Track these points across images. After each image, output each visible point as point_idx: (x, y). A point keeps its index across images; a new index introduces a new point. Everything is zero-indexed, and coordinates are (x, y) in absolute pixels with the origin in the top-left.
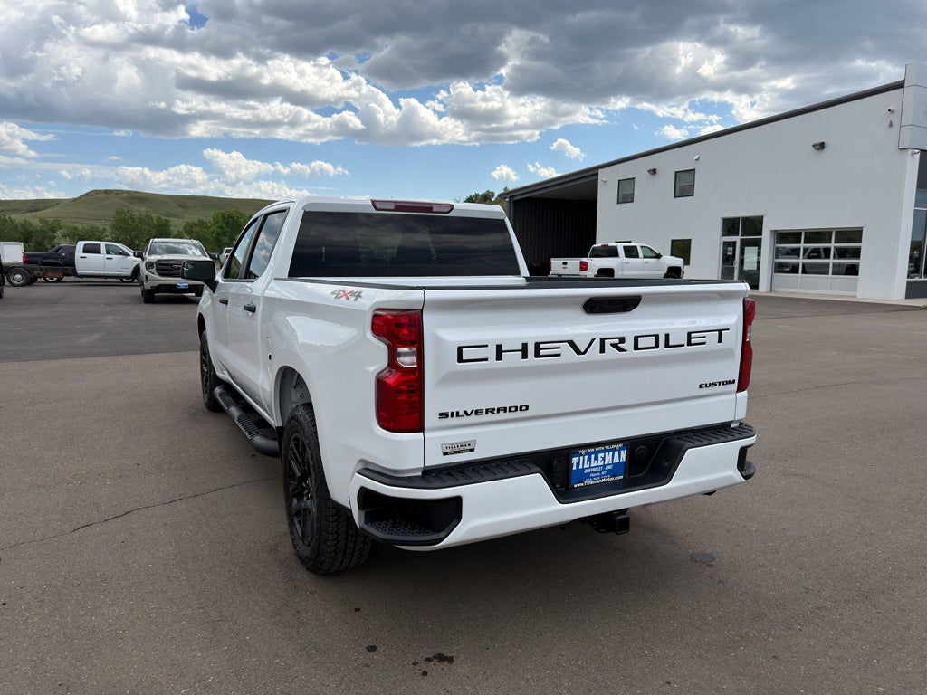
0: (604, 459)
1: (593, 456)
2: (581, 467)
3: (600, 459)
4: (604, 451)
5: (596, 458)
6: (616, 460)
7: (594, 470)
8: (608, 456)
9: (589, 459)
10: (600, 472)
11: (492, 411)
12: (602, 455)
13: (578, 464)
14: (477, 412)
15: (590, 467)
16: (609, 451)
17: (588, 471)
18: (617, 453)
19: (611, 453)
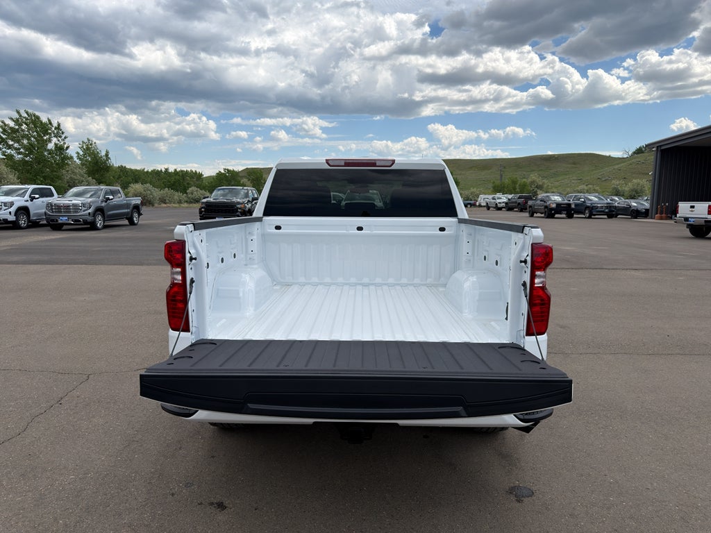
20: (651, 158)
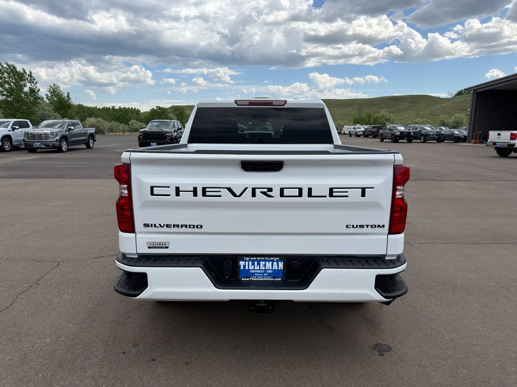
0: (265, 265)
1: (256, 263)
2: (247, 268)
3: (262, 265)
4: (265, 261)
5: (259, 264)
6: (275, 267)
7: (257, 271)
8: (269, 265)
9: (253, 264)
10: (263, 273)
11: (178, 226)
12: (264, 263)
13: (244, 266)
14: (167, 226)
15: (254, 269)
16: (269, 261)
17: (253, 271)
18: (275, 263)
19: (271, 263)
20: (469, 98)
